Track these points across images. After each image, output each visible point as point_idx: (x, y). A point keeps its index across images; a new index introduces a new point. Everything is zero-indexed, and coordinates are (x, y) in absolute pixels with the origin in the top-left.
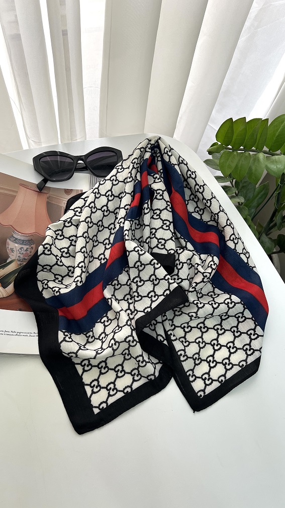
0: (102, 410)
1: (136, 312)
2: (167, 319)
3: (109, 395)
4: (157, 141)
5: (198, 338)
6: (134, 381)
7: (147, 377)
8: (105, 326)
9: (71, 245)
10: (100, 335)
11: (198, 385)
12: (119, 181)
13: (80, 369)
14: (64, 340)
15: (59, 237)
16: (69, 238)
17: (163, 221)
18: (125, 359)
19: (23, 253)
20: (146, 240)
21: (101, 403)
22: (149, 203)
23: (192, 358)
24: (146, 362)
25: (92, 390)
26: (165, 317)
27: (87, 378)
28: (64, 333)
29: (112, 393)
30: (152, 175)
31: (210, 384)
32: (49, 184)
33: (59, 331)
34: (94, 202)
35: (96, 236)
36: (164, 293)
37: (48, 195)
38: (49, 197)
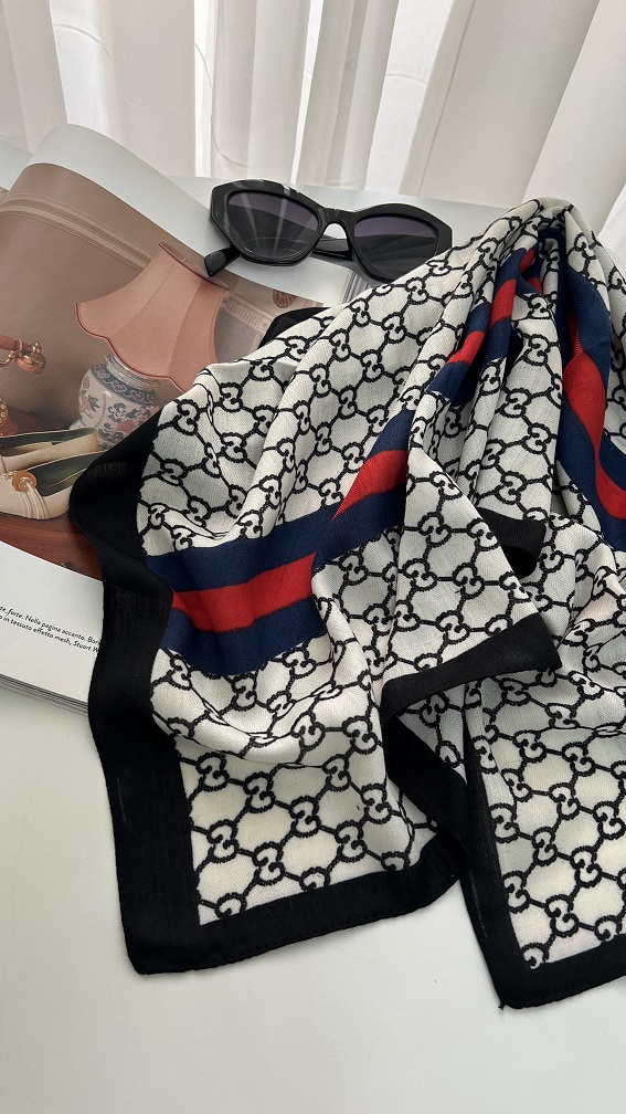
0: (225, 918)
1: (391, 659)
2: (478, 703)
3: (257, 880)
4: (560, 216)
5: (559, 785)
6: (340, 857)
7: (382, 858)
8: (294, 677)
9: (256, 430)
10: (274, 697)
11: (529, 927)
12: (428, 297)
13: (190, 779)
14: (168, 678)
15: (227, 403)
16: (253, 412)
17: (531, 426)
18: (328, 786)
19: (119, 420)
20: (469, 467)
21: (228, 897)
22: (503, 366)
23: (531, 838)
24: (392, 812)
25: (211, 851)
26: (476, 698)
27: (205, 811)
28: (173, 658)
29: (266, 874)
30: (529, 295)
31: (570, 933)
32: (237, 268)
33: (160, 652)
34: (347, 332)
35: (329, 426)
36: (488, 625)
37: (227, 294)
38: (231, 299)
